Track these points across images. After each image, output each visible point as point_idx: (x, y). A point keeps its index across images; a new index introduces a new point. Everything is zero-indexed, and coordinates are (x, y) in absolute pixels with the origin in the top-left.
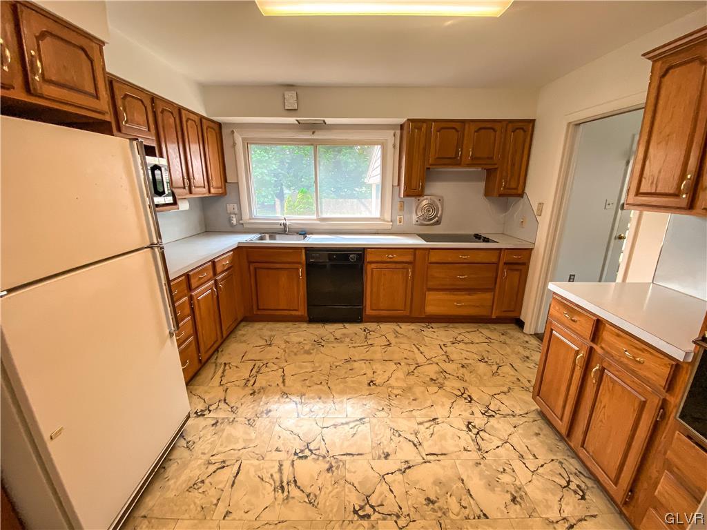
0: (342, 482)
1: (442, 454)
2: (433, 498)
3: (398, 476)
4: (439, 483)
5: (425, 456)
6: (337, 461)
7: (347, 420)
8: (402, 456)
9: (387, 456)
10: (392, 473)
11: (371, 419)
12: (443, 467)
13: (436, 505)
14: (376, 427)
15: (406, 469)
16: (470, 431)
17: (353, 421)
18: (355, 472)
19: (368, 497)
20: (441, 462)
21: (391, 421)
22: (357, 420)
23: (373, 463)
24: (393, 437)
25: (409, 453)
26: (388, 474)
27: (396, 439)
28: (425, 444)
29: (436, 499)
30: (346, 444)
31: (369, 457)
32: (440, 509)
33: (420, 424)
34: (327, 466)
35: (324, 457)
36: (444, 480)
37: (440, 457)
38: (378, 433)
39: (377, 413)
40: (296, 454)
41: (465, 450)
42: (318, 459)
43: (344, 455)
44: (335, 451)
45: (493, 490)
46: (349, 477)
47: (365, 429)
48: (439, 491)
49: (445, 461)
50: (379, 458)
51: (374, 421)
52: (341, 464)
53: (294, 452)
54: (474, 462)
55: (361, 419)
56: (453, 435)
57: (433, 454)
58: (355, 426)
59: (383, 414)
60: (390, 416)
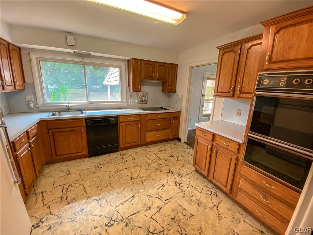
0: (135, 228)
1: (170, 198)
2: (173, 217)
3: (158, 214)
4: (173, 210)
5: (164, 202)
6: (129, 220)
7: (127, 199)
8: (156, 205)
9: (150, 208)
10: (155, 214)
11: (138, 194)
12: (173, 203)
13: (175, 219)
14: (141, 197)
15: (159, 210)
16: (177, 185)
17: (130, 198)
18: (139, 221)
19: (148, 229)
20: (171, 201)
21: (146, 192)
22: (131, 197)
23: (145, 213)
24: (149, 199)
25: (158, 203)
26: (153, 215)
27: (151, 199)
28: (163, 197)
29: (174, 217)
30: (130, 210)
31: (143, 211)
32: (177, 220)
33: (158, 189)
34: (125, 224)
35: (122, 221)
36: (174, 208)
37: (170, 200)
38: (143, 199)
39: (139, 191)
40: (106, 225)
41: (178, 193)
42: (119, 223)
43: (131, 215)
44: (127, 215)
45: (191, 205)
46: (137, 225)
47: (136, 200)
48: (174, 214)
49: (173, 201)
50: (147, 210)
51: (139, 194)
52: (131, 220)
53: (105, 225)
54: (182, 197)
55: (133, 196)
56: (171, 189)
57: (167, 200)
58: (131, 200)
59: (142, 190)
60: (145, 190)
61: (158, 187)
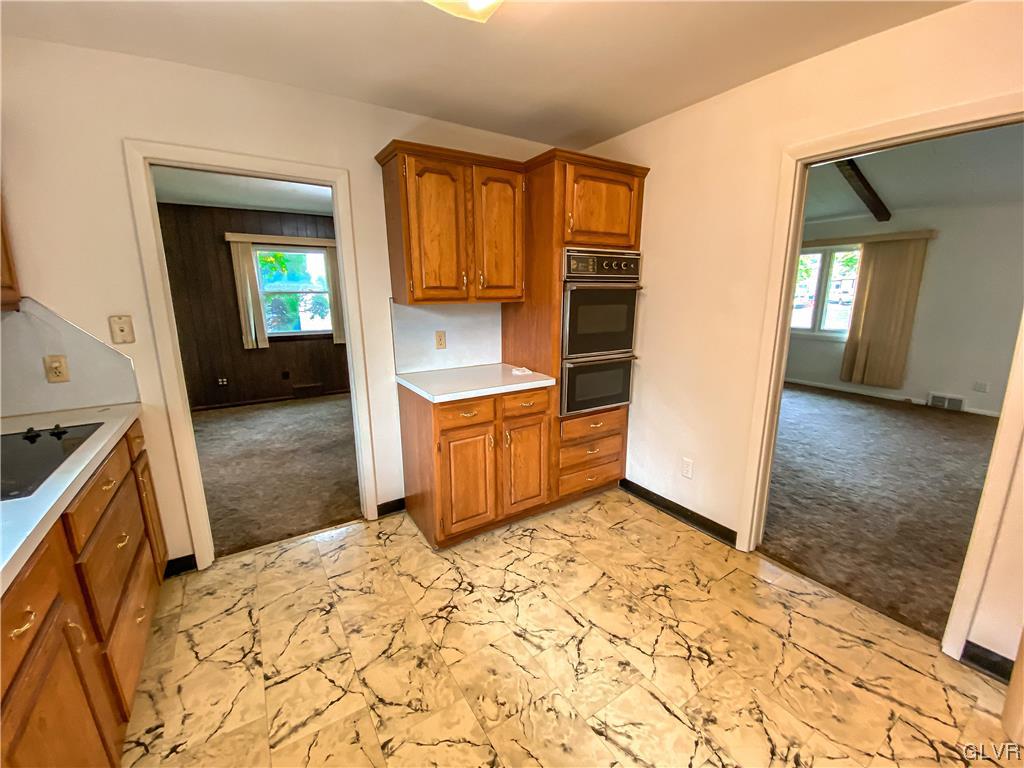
0: (703, 693)
1: (569, 614)
2: (626, 608)
3: (635, 641)
4: (606, 608)
5: (587, 627)
6: (692, 719)
7: (620, 756)
8: (609, 649)
9: (624, 664)
10: (639, 649)
11: (585, 716)
12: (585, 609)
13: (629, 605)
14: (594, 699)
15: (620, 639)
17: (615, 743)
18: (680, 687)
19: (686, 659)
20: (580, 612)
21: (565, 686)
22: (607, 738)
23: (648, 675)
24: (590, 671)
25: (596, 644)
26: (643, 652)
27: (591, 665)
28: (569, 632)
29: (625, 606)
30: (660, 725)
31: (644, 683)
32: (629, 601)
33: (539, 647)
34: (711, 727)
35: (708, 742)
36: (599, 605)
37: (575, 614)
38: (600, 692)
39: (567, 715)
41: (545, 597)
42: (720, 748)
43: (676, 716)
44: (682, 731)
46: (692, 691)
47: (612, 717)
48: (613, 605)
49: (575, 608)
50: (634, 671)
51: (583, 710)
52: (689, 711)
54: (555, 588)
55: (600, 733)
57: (577, 621)
58: (620, 733)
59: (560, 704)
60: (557, 691)
61: (534, 651)
